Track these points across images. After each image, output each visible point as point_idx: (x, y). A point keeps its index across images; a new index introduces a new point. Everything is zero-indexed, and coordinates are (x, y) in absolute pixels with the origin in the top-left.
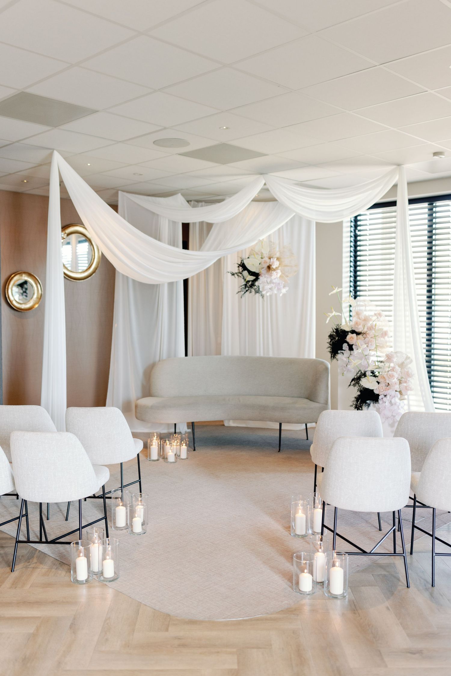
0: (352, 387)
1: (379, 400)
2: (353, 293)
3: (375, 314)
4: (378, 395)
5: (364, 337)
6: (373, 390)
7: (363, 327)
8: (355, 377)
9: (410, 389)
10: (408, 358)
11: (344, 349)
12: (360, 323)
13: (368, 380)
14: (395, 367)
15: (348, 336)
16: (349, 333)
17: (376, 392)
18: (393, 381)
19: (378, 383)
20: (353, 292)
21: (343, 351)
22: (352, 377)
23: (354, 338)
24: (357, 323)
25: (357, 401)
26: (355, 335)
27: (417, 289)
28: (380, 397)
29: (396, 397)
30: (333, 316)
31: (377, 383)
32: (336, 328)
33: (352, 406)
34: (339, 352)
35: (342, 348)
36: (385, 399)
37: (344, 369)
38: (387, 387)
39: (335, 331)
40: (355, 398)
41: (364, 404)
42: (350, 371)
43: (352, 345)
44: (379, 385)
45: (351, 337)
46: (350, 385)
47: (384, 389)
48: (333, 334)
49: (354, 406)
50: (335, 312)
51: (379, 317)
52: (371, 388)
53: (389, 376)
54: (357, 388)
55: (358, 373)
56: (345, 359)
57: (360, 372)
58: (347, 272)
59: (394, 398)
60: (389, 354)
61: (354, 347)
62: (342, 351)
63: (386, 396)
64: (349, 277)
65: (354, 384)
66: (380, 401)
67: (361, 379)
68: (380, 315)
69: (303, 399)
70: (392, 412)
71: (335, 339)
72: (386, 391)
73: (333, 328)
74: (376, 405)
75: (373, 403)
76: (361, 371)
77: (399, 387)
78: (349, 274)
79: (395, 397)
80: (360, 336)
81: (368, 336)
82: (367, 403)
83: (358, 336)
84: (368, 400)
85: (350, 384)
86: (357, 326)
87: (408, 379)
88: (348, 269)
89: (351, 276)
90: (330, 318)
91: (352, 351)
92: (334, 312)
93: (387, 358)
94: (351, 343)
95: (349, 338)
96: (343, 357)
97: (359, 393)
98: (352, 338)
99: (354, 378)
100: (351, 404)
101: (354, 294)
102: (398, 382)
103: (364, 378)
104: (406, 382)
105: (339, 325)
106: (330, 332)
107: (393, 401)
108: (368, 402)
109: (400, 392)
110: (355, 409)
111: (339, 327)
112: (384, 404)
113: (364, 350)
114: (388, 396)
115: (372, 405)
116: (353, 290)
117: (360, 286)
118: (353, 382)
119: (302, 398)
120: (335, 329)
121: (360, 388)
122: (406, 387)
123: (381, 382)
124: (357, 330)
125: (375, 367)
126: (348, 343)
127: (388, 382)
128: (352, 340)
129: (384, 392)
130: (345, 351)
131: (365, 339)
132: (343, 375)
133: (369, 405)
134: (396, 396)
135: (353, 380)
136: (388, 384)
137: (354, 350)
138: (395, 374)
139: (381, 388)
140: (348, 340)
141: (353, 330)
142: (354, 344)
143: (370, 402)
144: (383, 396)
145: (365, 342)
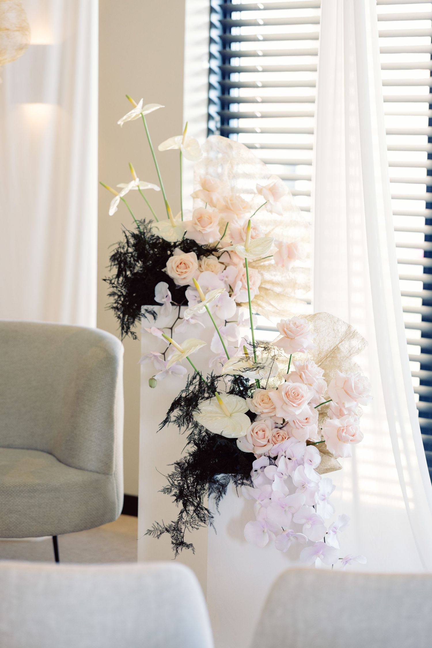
0: (172, 427)
1: (253, 473)
2: (216, 122)
3: (260, 191)
4: (251, 457)
5: (222, 263)
6: (235, 440)
7: (220, 231)
8: (184, 395)
9: (351, 438)
10: (350, 334)
11: (157, 299)
12: (210, 218)
13: (220, 406)
14: (307, 366)
15: (171, 258)
16: (177, 250)
17: (244, 447)
18: (298, 412)
19: (252, 416)
20: (218, 118)
21: (155, 308)
22: (175, 396)
23: (191, 267)
24: (200, 219)
25: (184, 476)
26: (192, 255)
27: (386, 114)
28: (256, 465)
29: (306, 465)
30: (131, 191)
31: (248, 419)
32: (136, 232)
33: (167, 490)
34: (144, 308)
35: (154, 296)
36: (270, 470)
37: (157, 366)
38: (281, 432)
39: (132, 241)
40: (179, 464)
41: (207, 486)
42: (172, 372)
43: (186, 287)
44: (254, 423)
45: (181, 263)
46: (166, 421)
47: (270, 438)
48: (127, 252)
49: (175, 491)
50: (140, 180)
51: (271, 200)
52: (228, 434)
53: (285, 398)
54: (186, 431)
55: (191, 382)
56: (159, 334)
57: (196, 381)
58: (198, 59)
59: (301, 466)
60: (290, 321)
61: (188, 294)
62: (150, 307)
63: (275, 458)
64: (207, 72)
65: (178, 418)
66: (256, 478)
67: (199, 401)
68: (273, 191)
69: (40, 453)
70: (293, 514)
71: (131, 267)
72: (276, 446)
73: (128, 234)
74: (244, 489)
75: (236, 482)
76: (201, 377)
77: (317, 430)
78: (205, 65)
79: (303, 464)
80: (212, 260)
81: (235, 260)
82: (216, 482)
83: (204, 258)
84: (220, 473)
85: (167, 418)
86: (199, 228)
87: (347, 405)
88: (204, 49)
89: (211, 71)
90: (122, 199)
91: (182, 307)
92: (137, 180)
93: (282, 336)
94: (180, 282)
95: (175, 267)
96: (153, 328)
97: (192, 448)
98: (183, 265)
99: (181, 397)
100: (166, 484)
101: (219, 125)
102: (314, 415)
103: (208, 401)
104: (340, 414)
105: (147, 221)
106: (117, 246)
107: (296, 476)
108: (220, 477)
109: (320, 446)
110: (176, 500)
111: (146, 228)
112: (268, 487)
113: (219, 305)
114: (281, 462)
115: (231, 486)
116: (219, 113)
117: (238, 101)
118: (177, 412)
119: (36, 449)
120: (134, 236)
121: (196, 432)
122: (339, 430)
123: (262, 413)
124: (200, 242)
125: (245, 364)
126: (170, 281)
127: (280, 414)
128: (184, 271)
129: (270, 446)
130: (163, 307)
131: (226, 267)
132: (151, 386)
133: (222, 489)
134: (306, 459)
135: (175, 404)
136: (284, 420)
137: (189, 304)
138: (303, 388)
139: (261, 433)
140: (171, 272)
141: (189, 241)
142: (190, 285)
143: (225, 479)
144: (267, 461)
145: (224, 280)
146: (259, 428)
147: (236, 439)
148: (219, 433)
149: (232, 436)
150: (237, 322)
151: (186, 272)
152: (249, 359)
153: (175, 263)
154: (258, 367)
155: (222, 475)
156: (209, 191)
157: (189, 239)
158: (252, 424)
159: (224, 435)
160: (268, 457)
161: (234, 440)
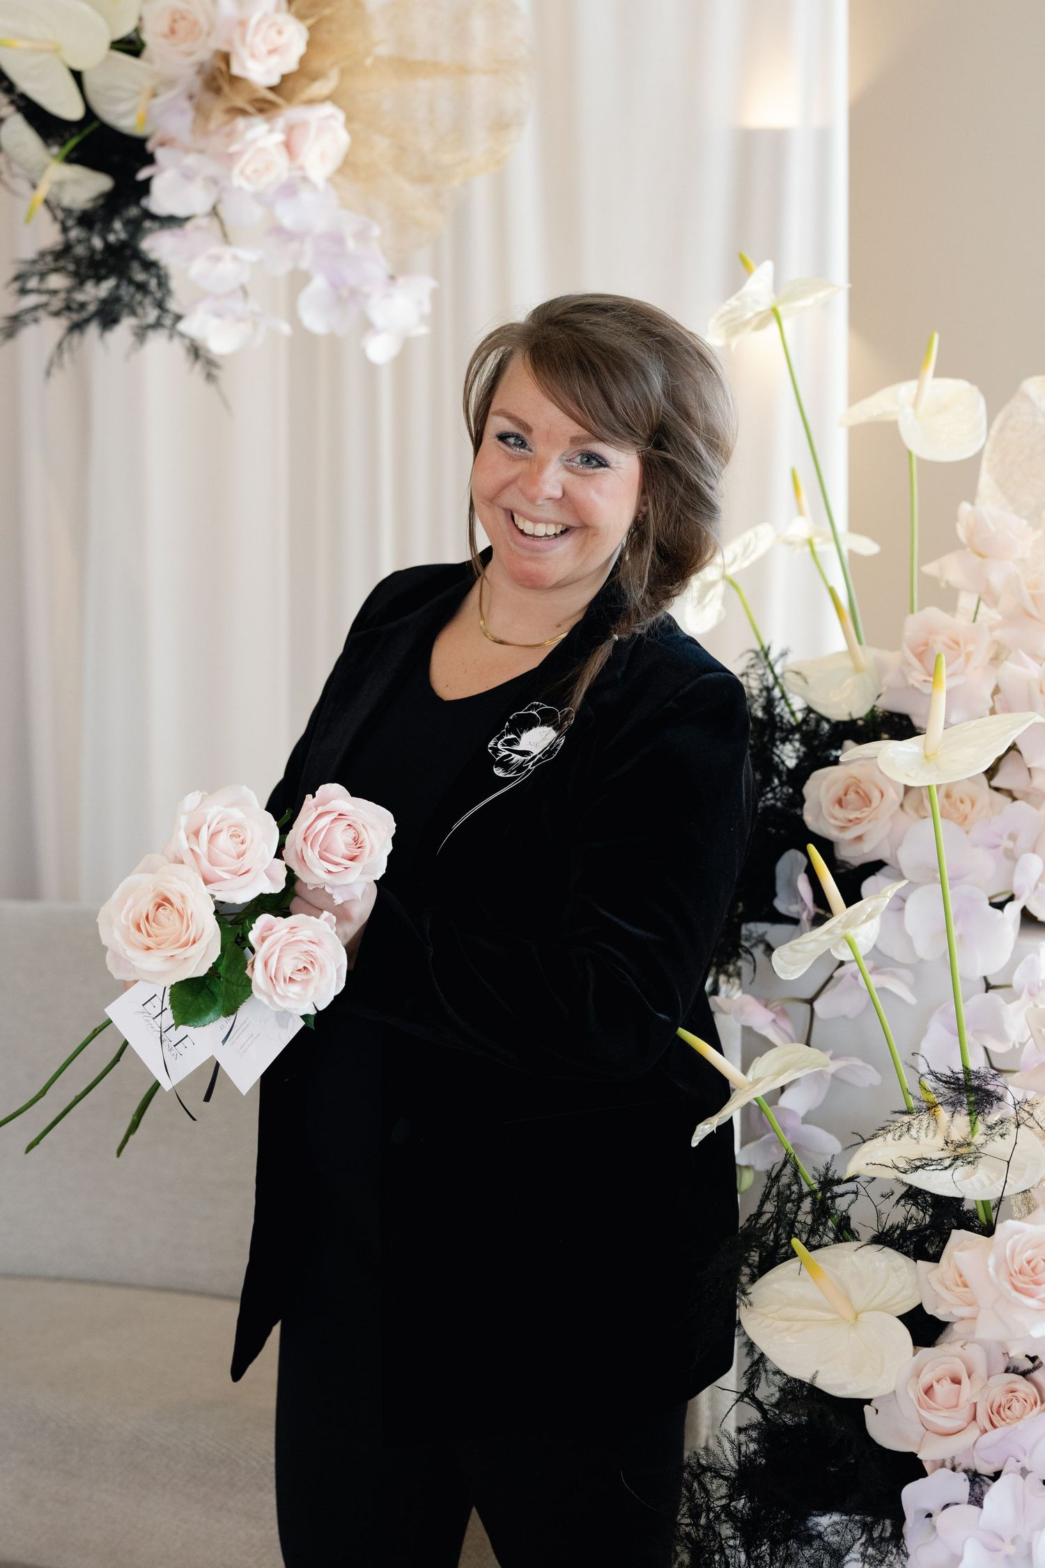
4: (906, 1468)
5: (1005, 792)
6: (858, 1405)
11: (781, 904)
12: (956, 643)
13: (817, 1285)
17: (887, 1430)
19: (923, 1328)
23: (876, 802)
24: (922, 646)
28: (913, 1496)
31: (905, 1336)
34: (748, 931)
35: (774, 894)
38: (1021, 1387)
44: (924, 1353)
45: (846, 791)
47: (978, 1405)
52: (836, 1383)
53: (997, 1276)
56: (759, 1020)
63: (995, 1477)
66: (929, 1543)
72: (993, 1435)
75: (865, 1552)
82: (811, 1539)
84: (825, 1511)
86: (915, 677)
90: (730, 581)
94: (849, 852)
108: (824, 1522)
126: (824, 845)
128: (854, 816)
129: (975, 1435)
139: (943, 1389)
140: (817, 819)
141: (826, 726)
142: (886, 861)
143: (838, 1532)
144: (961, 1486)
145: (1001, 848)
146: (939, 1371)
147: (861, 1403)
148: (805, 1376)
149: (849, 1392)
150: (1010, 986)
151: (858, 821)
152: (909, 1129)
153: (828, 790)
154: (956, 1158)
155: (836, 1517)
156: (981, 555)
157: (828, 721)
158: (914, 1355)
159: (824, 1383)
160: (966, 1471)
161: (855, 1407)
